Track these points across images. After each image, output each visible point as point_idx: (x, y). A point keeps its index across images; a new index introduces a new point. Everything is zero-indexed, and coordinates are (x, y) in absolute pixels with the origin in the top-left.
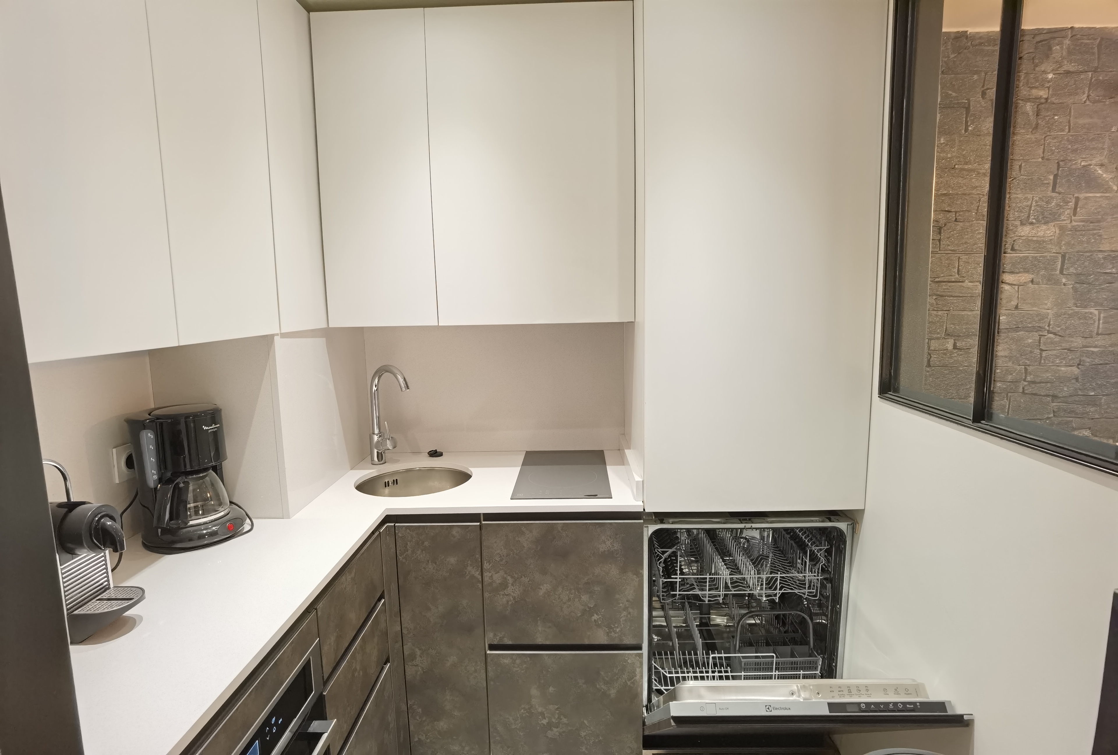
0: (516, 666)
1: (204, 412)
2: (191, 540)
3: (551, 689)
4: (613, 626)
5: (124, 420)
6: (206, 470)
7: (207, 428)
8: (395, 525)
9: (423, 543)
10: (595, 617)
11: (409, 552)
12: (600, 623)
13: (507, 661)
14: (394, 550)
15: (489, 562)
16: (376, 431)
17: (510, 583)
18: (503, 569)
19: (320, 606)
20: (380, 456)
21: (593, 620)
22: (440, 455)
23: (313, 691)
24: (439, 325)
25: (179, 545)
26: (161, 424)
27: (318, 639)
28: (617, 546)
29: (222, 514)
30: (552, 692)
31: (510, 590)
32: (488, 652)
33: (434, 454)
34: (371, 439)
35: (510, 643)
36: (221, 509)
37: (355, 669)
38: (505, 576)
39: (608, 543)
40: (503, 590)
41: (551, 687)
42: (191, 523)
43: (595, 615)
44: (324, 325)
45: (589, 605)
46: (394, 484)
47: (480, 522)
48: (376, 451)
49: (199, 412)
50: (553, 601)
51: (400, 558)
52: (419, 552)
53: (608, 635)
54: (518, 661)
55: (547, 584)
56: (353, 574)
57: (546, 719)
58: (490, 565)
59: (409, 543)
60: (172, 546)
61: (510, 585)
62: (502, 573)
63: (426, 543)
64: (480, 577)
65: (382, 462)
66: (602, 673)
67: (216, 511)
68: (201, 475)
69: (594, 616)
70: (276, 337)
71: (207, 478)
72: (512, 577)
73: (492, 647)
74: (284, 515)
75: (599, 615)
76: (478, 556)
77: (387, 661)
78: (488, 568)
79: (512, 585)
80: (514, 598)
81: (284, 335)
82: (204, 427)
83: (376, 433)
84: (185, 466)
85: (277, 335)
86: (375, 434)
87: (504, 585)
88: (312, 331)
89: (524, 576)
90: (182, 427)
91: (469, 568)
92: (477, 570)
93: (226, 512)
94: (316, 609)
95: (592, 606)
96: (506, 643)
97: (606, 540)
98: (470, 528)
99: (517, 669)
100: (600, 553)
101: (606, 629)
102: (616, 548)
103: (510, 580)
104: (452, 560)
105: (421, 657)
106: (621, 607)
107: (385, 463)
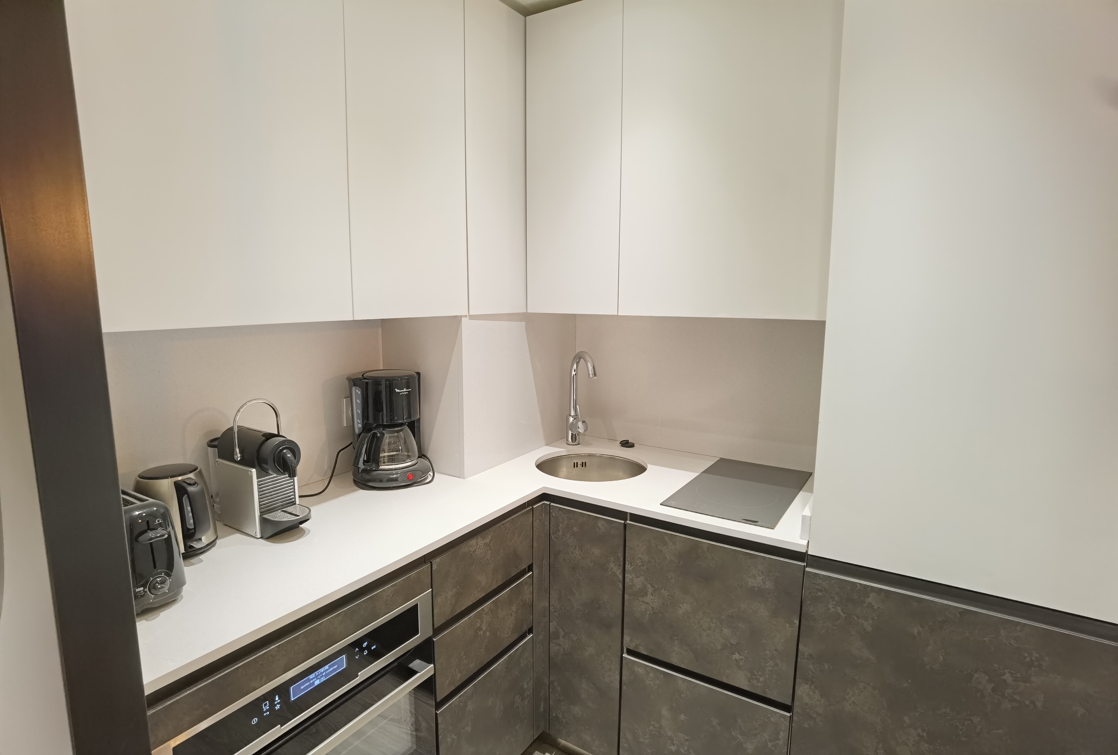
0: (650, 679)
1: (400, 377)
2: (381, 481)
3: (682, 717)
4: (756, 673)
5: (346, 378)
6: (401, 425)
7: (398, 391)
8: (550, 503)
9: (572, 528)
10: (737, 656)
11: (560, 533)
12: (741, 664)
13: (641, 671)
14: (547, 527)
15: (631, 564)
16: (573, 413)
17: (649, 592)
18: (643, 575)
19: (436, 561)
20: (574, 438)
21: (734, 658)
22: (632, 446)
23: (419, 634)
24: (619, 315)
25: (371, 484)
26: (367, 383)
27: (431, 589)
28: (769, 585)
29: (409, 464)
30: (683, 720)
31: (649, 598)
32: (625, 655)
33: (626, 444)
34: (568, 420)
35: (645, 653)
36: (408, 460)
37: (480, 629)
38: (646, 583)
39: (759, 579)
40: (642, 597)
41: (682, 715)
42: (382, 467)
43: (737, 654)
44: (523, 311)
45: (731, 641)
46: (582, 466)
47: (626, 520)
48: (570, 433)
49: (397, 377)
50: (693, 625)
51: (552, 536)
52: (568, 536)
53: (749, 681)
54: (652, 675)
55: (687, 604)
56: (487, 540)
57: (674, 746)
58: (631, 567)
59: (560, 524)
60: (367, 484)
61: (649, 593)
62: (642, 579)
63: (575, 529)
64: (621, 577)
65: (575, 443)
66: (739, 721)
67: (404, 461)
68: (396, 429)
69: (735, 654)
70: (463, 319)
71: (401, 433)
72: (652, 587)
73: (630, 652)
74: (461, 475)
75: (741, 655)
76: (621, 555)
77: (530, 631)
78: (630, 569)
79: (652, 594)
80: (653, 608)
81: (472, 317)
82: (396, 389)
83: (572, 415)
84: (383, 420)
85: (466, 316)
86: (570, 415)
87: (643, 592)
88: (509, 315)
89: (664, 589)
90: (383, 388)
91: (612, 565)
92: (619, 569)
93: (413, 462)
94: (431, 563)
95: (734, 643)
96: (641, 651)
97: (756, 575)
98: (614, 524)
99: (650, 682)
100: (749, 587)
101: (748, 674)
102: (767, 587)
103: (650, 590)
104: (596, 552)
105: (563, 638)
106: (767, 654)
107: (579, 444)
